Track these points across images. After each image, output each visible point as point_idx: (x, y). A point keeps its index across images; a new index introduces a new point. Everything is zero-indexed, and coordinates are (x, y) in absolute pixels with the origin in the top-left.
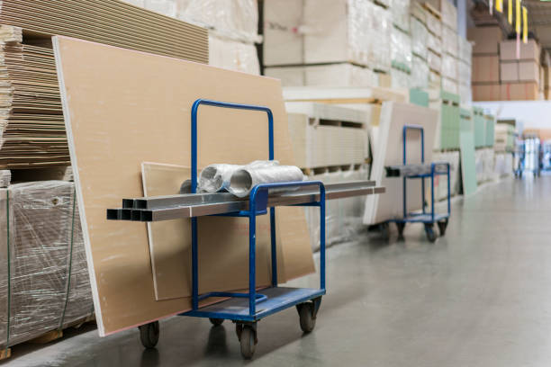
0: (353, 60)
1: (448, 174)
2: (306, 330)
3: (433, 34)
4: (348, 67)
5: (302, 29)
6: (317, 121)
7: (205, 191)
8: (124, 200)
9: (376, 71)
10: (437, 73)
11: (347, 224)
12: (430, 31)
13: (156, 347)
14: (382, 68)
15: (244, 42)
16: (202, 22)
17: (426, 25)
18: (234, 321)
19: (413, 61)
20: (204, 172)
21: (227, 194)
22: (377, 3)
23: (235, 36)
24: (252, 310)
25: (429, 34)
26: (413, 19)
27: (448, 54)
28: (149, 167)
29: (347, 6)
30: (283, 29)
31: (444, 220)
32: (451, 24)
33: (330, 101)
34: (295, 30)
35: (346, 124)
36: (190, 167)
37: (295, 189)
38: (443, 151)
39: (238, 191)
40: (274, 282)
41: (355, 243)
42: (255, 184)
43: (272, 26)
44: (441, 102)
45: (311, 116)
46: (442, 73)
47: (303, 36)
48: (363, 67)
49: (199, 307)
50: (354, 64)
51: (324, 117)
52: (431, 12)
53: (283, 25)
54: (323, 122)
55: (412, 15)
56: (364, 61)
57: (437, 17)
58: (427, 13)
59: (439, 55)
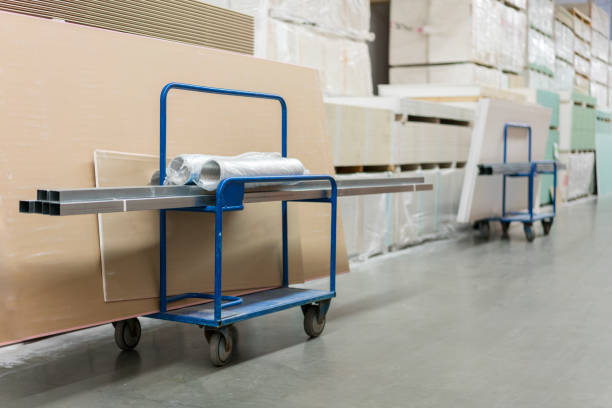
0: (478, 60)
1: (555, 173)
2: (312, 335)
3: (582, 39)
4: (472, 67)
5: (427, 29)
6: (405, 117)
7: (173, 183)
8: (38, 191)
9: (505, 72)
10: (585, 77)
11: (446, 222)
12: (577, 35)
13: (137, 348)
14: (514, 70)
15: (353, 40)
16: (301, 18)
17: (573, 30)
18: (201, 326)
19: (556, 65)
20: (173, 162)
21: (193, 187)
22: (507, 4)
23: (343, 33)
24: (218, 314)
25: (576, 39)
26: (558, 24)
27: (598, 58)
28: (105, 156)
29: (471, 6)
30: (408, 29)
31: (548, 220)
32: (602, 30)
33: (439, 99)
34: (420, 30)
35: (444, 121)
36: (158, 156)
37: (296, 183)
38: (573, 152)
39: (208, 184)
40: (285, 282)
41: (451, 240)
42: (225, 177)
43: (398, 27)
44: (572, 103)
45: (398, 111)
46: (591, 78)
47: (427, 36)
48: (490, 67)
49: (168, 309)
50: (479, 64)
51: (414, 114)
52: (579, 17)
53: (408, 25)
54: (412, 118)
55: (558, 20)
56: (491, 62)
57: (586, 22)
58: (575, 18)
59: (588, 60)
